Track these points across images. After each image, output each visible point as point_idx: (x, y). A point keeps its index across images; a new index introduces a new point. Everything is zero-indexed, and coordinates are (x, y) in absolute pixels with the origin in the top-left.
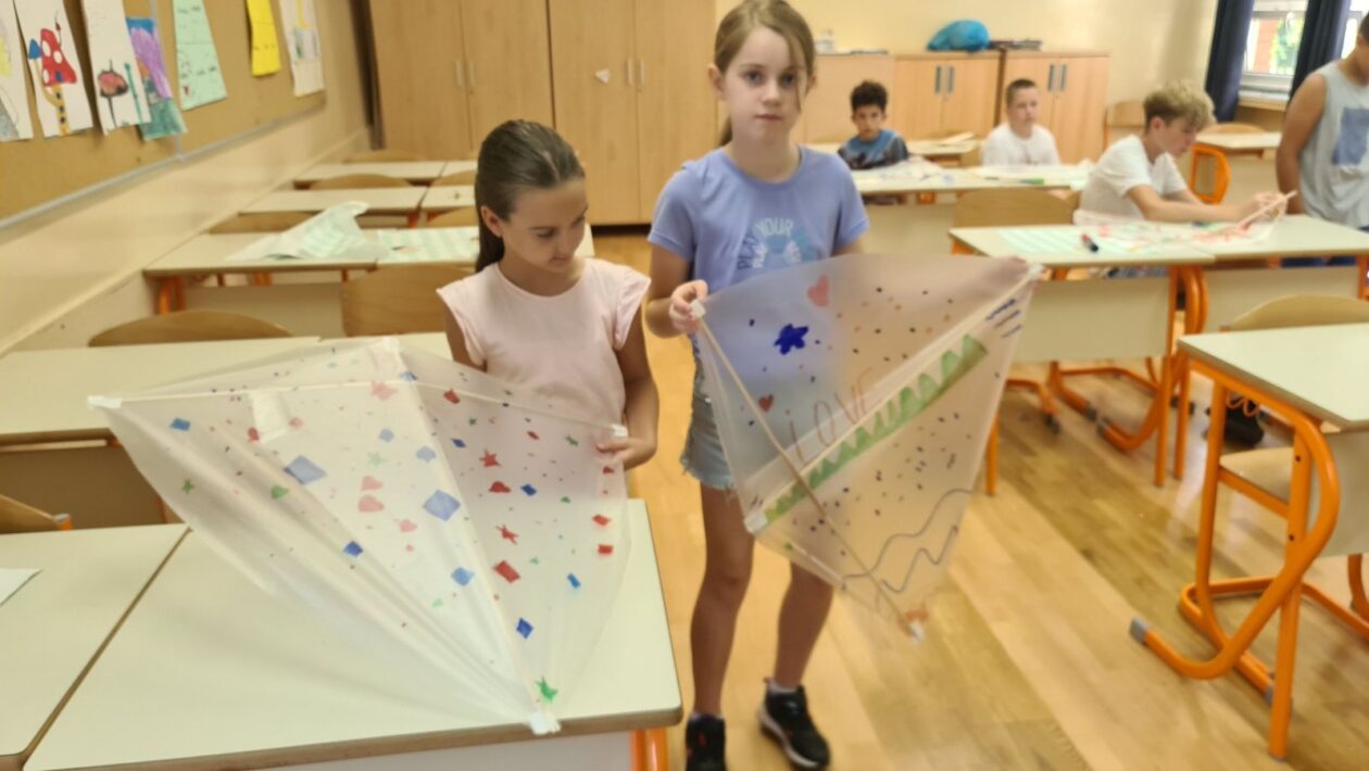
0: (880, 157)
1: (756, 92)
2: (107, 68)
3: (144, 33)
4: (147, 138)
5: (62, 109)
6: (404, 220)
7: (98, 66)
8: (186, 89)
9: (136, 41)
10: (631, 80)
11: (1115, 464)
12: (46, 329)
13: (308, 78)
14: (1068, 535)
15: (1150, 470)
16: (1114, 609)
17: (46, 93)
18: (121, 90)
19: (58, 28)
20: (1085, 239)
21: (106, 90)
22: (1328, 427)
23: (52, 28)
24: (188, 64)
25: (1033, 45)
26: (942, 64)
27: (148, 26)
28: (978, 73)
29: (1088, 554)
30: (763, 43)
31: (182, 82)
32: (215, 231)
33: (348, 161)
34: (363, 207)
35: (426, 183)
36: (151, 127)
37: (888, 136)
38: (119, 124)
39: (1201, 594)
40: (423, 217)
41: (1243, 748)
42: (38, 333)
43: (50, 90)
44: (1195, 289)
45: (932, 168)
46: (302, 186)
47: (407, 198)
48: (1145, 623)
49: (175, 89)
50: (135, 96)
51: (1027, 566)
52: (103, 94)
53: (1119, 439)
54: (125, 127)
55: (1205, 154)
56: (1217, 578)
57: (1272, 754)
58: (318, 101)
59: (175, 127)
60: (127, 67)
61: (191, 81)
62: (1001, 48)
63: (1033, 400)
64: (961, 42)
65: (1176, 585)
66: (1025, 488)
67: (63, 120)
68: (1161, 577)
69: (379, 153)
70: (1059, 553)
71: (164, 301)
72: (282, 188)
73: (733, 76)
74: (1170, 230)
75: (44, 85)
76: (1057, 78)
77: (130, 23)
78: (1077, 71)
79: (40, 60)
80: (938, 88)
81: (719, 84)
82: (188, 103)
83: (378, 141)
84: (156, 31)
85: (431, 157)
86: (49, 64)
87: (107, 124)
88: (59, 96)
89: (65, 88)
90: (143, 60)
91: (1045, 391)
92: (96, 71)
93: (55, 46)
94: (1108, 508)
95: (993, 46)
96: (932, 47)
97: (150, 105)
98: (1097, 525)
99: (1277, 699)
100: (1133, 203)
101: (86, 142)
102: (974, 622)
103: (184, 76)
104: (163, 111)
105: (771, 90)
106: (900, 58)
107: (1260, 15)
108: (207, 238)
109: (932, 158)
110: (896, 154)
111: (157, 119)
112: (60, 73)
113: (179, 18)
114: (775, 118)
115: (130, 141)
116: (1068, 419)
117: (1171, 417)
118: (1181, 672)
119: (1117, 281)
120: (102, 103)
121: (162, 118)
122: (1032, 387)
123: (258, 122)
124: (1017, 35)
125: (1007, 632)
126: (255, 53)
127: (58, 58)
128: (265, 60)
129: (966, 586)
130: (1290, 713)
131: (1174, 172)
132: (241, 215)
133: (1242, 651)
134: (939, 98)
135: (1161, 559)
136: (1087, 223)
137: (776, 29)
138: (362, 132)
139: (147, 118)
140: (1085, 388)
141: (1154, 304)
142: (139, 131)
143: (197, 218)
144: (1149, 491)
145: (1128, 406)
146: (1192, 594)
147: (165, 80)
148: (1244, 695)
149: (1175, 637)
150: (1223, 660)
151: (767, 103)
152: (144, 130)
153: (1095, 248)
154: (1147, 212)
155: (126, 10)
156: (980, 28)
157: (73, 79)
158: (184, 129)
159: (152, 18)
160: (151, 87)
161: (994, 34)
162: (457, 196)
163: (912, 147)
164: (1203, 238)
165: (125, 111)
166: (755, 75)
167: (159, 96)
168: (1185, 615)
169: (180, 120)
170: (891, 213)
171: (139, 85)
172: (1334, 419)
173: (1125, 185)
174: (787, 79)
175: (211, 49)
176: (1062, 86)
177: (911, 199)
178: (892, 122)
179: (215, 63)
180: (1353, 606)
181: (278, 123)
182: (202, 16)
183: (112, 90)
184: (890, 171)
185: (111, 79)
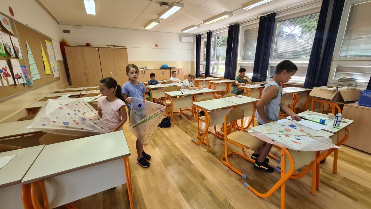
0: (154, 83)
1: (133, 75)
2: (17, 74)
3: (24, 68)
4: (25, 86)
5: (8, 81)
6: (77, 97)
7: (15, 74)
8: (33, 77)
9: (22, 69)
10: (116, 73)
11: (189, 121)
12: (7, 119)
13: (56, 75)
14: (184, 131)
15: (193, 121)
16: (190, 138)
17: (5, 79)
18: (20, 78)
19: (6, 67)
20: (181, 92)
21: (17, 78)
22: (208, 112)
23: (5, 67)
24: (33, 73)
25: (174, 68)
26: (162, 70)
27: (25, 67)
28: (167, 72)
29: (186, 133)
30: (132, 69)
31: (32, 76)
32: (40, 101)
33: (65, 88)
34: (70, 95)
35: (81, 91)
36: (26, 84)
37: (155, 80)
38: (20, 83)
39: (199, 135)
40: (81, 96)
41: (204, 152)
42: (5, 120)
43: (5, 78)
44: (195, 98)
45: (162, 84)
46: (56, 92)
47: (78, 93)
48: (193, 139)
49: (31, 77)
50: (23, 79)
51: (179, 135)
52: (16, 78)
53: (189, 118)
54: (21, 84)
55: (196, 81)
56: (200, 133)
57: (208, 152)
58: (58, 78)
59: (31, 84)
60: (21, 74)
61: (34, 76)
62: (170, 68)
63: (178, 114)
64: (164, 67)
65: (196, 134)
66: (178, 125)
67: (8, 83)
68: (195, 134)
69: (70, 87)
70: (183, 133)
71: (31, 113)
72: (52, 93)
73: (129, 74)
74: (192, 90)
75: (4, 77)
76: (178, 72)
77: (21, 66)
78: (180, 71)
79: (2, 73)
80: (162, 74)
81: (128, 75)
82: (33, 80)
83: (70, 84)
84: (26, 68)
85: (81, 87)
86: (5, 73)
87: (17, 83)
88: (7, 79)
89: (8, 78)
90: (24, 73)
91: (180, 113)
92: (15, 75)
93: (6, 70)
94: (188, 126)
95: (169, 68)
96: (161, 68)
97: (26, 80)
98: (187, 129)
99: (208, 145)
100: (187, 88)
101: (13, 87)
102: (173, 143)
103: (32, 75)
104: (28, 81)
105: (135, 74)
106: (156, 70)
107: (201, 64)
108: (39, 102)
109: (162, 83)
110: (157, 83)
111: (27, 82)
112: (7, 75)
113: (31, 65)
114: (135, 78)
115: (22, 87)
116: (183, 116)
117: (195, 114)
118: (198, 145)
119: (187, 97)
120: (16, 80)
121: (28, 82)
122: (178, 112)
123: (47, 82)
124: (172, 67)
125: (176, 144)
126: (46, 71)
127: (6, 72)
128: (48, 72)
129: (171, 139)
130: (209, 147)
131: (192, 83)
132: (45, 98)
133: (203, 140)
134: (163, 75)
135: (195, 132)
136: (182, 90)
137: (133, 67)
138: (67, 83)
139: (25, 82)
140: (185, 112)
141: (191, 100)
142: (24, 84)
143: (36, 99)
144: (193, 124)
145: (190, 113)
146: (198, 135)
147: (29, 76)
148: (204, 146)
149: (196, 140)
150: (201, 141)
151: (134, 76)
152: (25, 84)
153: (183, 93)
154: (189, 88)
155: (20, 64)
156: (167, 66)
157: (10, 76)
158: (33, 84)
159: (25, 66)
160: (26, 77)
161: (169, 66)
162: (87, 92)
163: (159, 82)
164: (196, 91)
165: (21, 81)
166: (132, 73)
167: (27, 78)
168: (198, 138)
169: (32, 82)
170: (157, 91)
171: (24, 77)
172: (208, 110)
173: (186, 85)
174: (136, 73)
175: (37, 70)
176: (179, 73)
177: (160, 89)
178: (156, 78)
179: (38, 73)
180: (216, 133)
181: (51, 82)
182: (35, 65)
183: (18, 78)
184: (156, 85)
185: (18, 76)
